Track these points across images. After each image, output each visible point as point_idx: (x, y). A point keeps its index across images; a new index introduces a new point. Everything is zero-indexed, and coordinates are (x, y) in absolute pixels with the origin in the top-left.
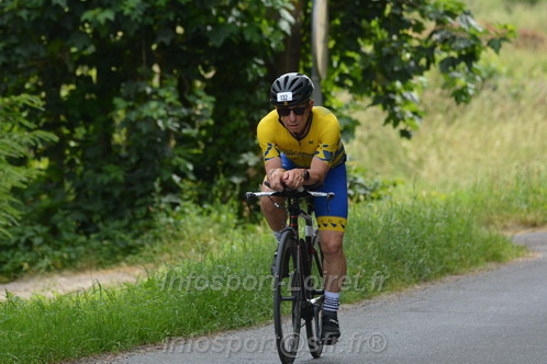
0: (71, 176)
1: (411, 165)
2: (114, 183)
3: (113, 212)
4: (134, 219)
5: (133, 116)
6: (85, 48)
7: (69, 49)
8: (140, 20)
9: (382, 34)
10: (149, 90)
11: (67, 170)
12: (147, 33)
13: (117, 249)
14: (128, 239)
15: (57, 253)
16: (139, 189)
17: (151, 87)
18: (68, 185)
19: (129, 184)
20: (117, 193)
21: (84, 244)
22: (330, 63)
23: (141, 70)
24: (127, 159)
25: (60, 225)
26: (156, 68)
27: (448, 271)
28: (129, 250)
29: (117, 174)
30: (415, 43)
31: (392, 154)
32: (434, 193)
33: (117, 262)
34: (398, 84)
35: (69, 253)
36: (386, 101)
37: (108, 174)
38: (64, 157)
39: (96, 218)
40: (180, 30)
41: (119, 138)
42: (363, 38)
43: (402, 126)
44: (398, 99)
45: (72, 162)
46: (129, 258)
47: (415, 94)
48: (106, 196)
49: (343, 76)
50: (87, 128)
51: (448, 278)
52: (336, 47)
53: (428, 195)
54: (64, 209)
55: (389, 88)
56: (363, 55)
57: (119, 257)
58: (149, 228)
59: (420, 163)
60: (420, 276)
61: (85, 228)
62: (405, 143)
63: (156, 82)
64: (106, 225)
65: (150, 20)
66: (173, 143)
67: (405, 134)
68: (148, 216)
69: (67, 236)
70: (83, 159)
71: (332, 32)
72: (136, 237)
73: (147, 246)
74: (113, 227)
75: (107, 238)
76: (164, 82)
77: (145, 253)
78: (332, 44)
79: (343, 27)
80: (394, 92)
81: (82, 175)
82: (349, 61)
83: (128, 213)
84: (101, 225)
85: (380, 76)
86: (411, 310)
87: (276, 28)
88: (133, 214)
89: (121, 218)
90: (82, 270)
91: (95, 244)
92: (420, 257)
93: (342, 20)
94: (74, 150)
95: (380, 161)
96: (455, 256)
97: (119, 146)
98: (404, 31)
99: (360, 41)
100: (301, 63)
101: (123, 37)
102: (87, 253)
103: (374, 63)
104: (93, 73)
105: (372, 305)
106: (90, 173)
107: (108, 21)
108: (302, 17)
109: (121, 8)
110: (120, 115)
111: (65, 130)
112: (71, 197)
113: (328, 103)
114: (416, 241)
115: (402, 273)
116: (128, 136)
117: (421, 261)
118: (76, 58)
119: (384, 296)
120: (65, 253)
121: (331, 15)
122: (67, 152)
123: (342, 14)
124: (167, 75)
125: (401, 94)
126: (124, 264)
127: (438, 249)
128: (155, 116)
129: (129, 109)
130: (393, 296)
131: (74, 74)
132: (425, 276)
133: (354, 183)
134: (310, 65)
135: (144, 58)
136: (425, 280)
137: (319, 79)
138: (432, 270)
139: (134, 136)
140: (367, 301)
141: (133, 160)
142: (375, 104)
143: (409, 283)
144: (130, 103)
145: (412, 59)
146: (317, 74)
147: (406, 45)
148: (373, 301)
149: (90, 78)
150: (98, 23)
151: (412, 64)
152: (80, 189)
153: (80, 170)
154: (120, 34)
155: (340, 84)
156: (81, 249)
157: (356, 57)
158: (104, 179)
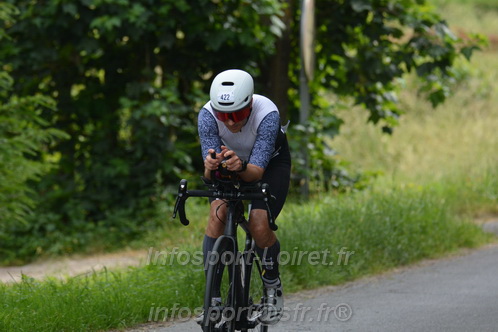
0: (81, 169)
1: (389, 160)
2: (119, 176)
3: (120, 200)
4: (137, 209)
5: (138, 114)
6: (94, 52)
7: (78, 52)
8: (144, 26)
9: (364, 40)
10: (151, 91)
11: (77, 163)
12: (151, 39)
13: (122, 235)
14: (133, 226)
15: (68, 239)
16: (142, 181)
17: (153, 87)
18: (78, 177)
19: (133, 176)
20: (122, 185)
21: (92, 230)
22: (316, 65)
23: (146, 71)
24: (132, 153)
25: (71, 213)
26: (158, 70)
27: (423, 256)
28: (133, 236)
29: (121, 167)
30: (395, 48)
31: (372, 148)
32: (411, 185)
33: (122, 247)
34: (379, 86)
35: (78, 239)
36: (369, 101)
37: (114, 167)
38: (74, 151)
39: (103, 206)
40: (180, 35)
41: (124, 134)
42: (347, 43)
43: (382, 123)
44: (379, 99)
45: (82, 157)
46: (134, 243)
47: (393, 94)
48: (112, 187)
49: (328, 77)
50: (95, 124)
51: (425, 262)
52: (322, 51)
53: (407, 187)
54: (75, 198)
55: (370, 88)
56: (347, 59)
57: (124, 242)
58: (152, 216)
59: (398, 157)
60: (399, 260)
61: (94, 215)
62: (385, 138)
63: (158, 82)
64: (112, 213)
65: (152, 27)
66: (174, 138)
67: (387, 130)
68: (151, 205)
69: (77, 223)
70: (92, 153)
71: (319, 37)
72: (140, 224)
73: (150, 233)
74: (119, 215)
75: (114, 225)
76: (166, 82)
77: (148, 239)
78: (319, 48)
79: (329, 33)
80: (376, 92)
81: (90, 168)
82: (335, 64)
83: (133, 203)
84: (107, 213)
85: (362, 78)
86: (391, 291)
87: (269, 33)
88: (138, 203)
89: (126, 207)
90: (90, 254)
91: (103, 230)
92: (398, 242)
93: (328, 26)
94: (84, 145)
95: (362, 156)
96: (430, 242)
97: (124, 142)
98: (384, 37)
99: (344, 46)
100: (291, 66)
101: (128, 42)
102: (95, 239)
103: (357, 66)
104: (101, 74)
105: (355, 287)
106: (98, 165)
107: (115, 27)
108: (292, 24)
109: (127, 16)
110: (126, 113)
111: (75, 127)
112: (81, 188)
113: (315, 103)
114: (395, 228)
115: (382, 258)
116: (133, 132)
117: (399, 246)
118: (85, 61)
119: (366, 279)
120: (75, 239)
121: (318, 22)
122: (77, 147)
123: (328, 21)
124: (168, 76)
125: (381, 95)
126: (128, 249)
127: (415, 235)
128: (158, 113)
129: (134, 108)
130: (374, 279)
131: (84, 76)
132: (403, 260)
133: (338, 176)
134: (299, 67)
135: (148, 61)
136: (403, 264)
137: (307, 81)
138: (409, 255)
139: (139, 133)
140: (350, 283)
141: (139, 154)
142: (358, 103)
143: (388, 267)
144: (135, 103)
145: (392, 62)
146: (305, 76)
147: (387, 50)
148: (355, 283)
149: (97, 79)
150: (106, 29)
151: (393, 67)
152: (89, 181)
153: (89, 163)
154: (126, 39)
155: (327, 86)
156: (90, 235)
157: (341, 60)
158: (110, 172)
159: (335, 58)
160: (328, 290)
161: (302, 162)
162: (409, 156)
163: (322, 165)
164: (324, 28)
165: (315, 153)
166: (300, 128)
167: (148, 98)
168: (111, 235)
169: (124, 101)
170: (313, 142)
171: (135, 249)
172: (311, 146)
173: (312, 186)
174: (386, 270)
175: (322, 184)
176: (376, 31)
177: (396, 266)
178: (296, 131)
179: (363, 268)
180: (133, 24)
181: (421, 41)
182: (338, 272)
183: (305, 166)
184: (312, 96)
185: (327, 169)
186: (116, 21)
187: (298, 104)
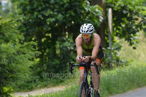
0: (45, 63)
1: (137, 56)
2: (57, 64)
3: (57, 71)
5: (61, 46)
6: (48, 28)
7: (43, 29)
8: (62, 20)
9: (127, 22)
10: (65, 39)
11: (44, 61)
12: (64, 24)
13: (58, 81)
15: (42, 83)
16: (63, 65)
17: (66, 38)
18: (45, 65)
19: (61, 64)
20: (57, 67)
21: (49, 80)
22: (113, 30)
23: (63, 33)
24: (60, 57)
26: (67, 33)
28: (61, 82)
29: (57, 62)
30: (136, 24)
31: (131, 53)
32: (143, 63)
33: (58, 85)
34: (132, 35)
35: (45, 83)
36: (129, 39)
37: (55, 62)
38: (43, 58)
40: (73, 22)
41: (58, 52)
42: (122, 23)
43: (133, 46)
44: (132, 39)
45: (45, 59)
46: (62, 84)
47: (136, 37)
48: (55, 67)
49: (117, 33)
50: (49, 50)
52: (115, 26)
53: (141, 64)
54: (44, 71)
55: (129, 36)
56: (122, 27)
57: (59, 84)
59: (139, 56)
60: (139, 86)
62: (134, 50)
63: (67, 37)
65: (64, 20)
66: (72, 53)
67: (134, 48)
68: (66, 72)
69: (45, 79)
70: (49, 58)
71: (114, 21)
72: (63, 78)
73: (66, 80)
75: (55, 79)
76: (69, 36)
77: (66, 82)
78: (114, 25)
79: (117, 20)
80: (131, 37)
81: (48, 62)
82: (119, 29)
83: (61, 72)
85: (127, 33)
86: (137, 95)
87: (98, 21)
90: (49, 87)
91: (52, 80)
92: (139, 80)
93: (116, 18)
94: (46, 56)
95: (128, 56)
97: (58, 54)
98: (133, 21)
99: (121, 24)
100: (106, 30)
101: (58, 25)
102: (50, 83)
103: (125, 29)
104: (50, 35)
105: (126, 94)
106: (50, 62)
107: (53, 21)
108: (105, 18)
109: (57, 17)
110: (58, 46)
111: (43, 50)
112: (46, 68)
113: (113, 41)
114: (138, 76)
115: (134, 85)
116: (60, 51)
117: (139, 82)
118: (46, 31)
119: (130, 92)
120: (44, 83)
121: (113, 17)
122: (44, 56)
123: (116, 17)
124: (70, 34)
125: (133, 38)
126: (60, 85)
127: (143, 78)
128: (67, 46)
129: (60, 44)
130: (132, 91)
131: (45, 35)
132: (141, 86)
133: (121, 62)
134: (108, 30)
135: (63, 30)
136: (141, 87)
137: (111, 34)
138: (142, 84)
139: (62, 51)
140: (125, 93)
141: (62, 58)
142: (126, 40)
143: (136, 88)
144: (60, 43)
145: (135, 28)
146: (110, 33)
147: (134, 24)
148: (126, 93)
149: (49, 36)
150: (51, 22)
151: (136, 30)
152: (48, 66)
153: (47, 61)
154: (57, 24)
155: (116, 35)
156: (49, 82)
157: (121, 28)
158: (54, 63)
159: (119, 27)
160: (119, 95)
161: (110, 58)
162: (142, 55)
163: (116, 59)
164: (115, 19)
165: (114, 55)
166: (109, 48)
167: (64, 41)
168: (55, 82)
169: (57, 42)
170: (113, 52)
171: (62, 85)
172: (112, 53)
173: (113, 65)
174: (136, 89)
175: (116, 64)
176: (130, 19)
177: (138, 87)
178: (108, 49)
179: (128, 88)
180: (59, 20)
181: (144, 21)
182: (121, 90)
183: (111, 59)
184: (112, 39)
185: (118, 60)
186: (54, 19)
187: (108, 41)
